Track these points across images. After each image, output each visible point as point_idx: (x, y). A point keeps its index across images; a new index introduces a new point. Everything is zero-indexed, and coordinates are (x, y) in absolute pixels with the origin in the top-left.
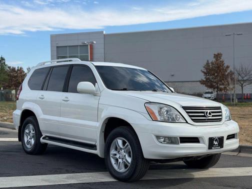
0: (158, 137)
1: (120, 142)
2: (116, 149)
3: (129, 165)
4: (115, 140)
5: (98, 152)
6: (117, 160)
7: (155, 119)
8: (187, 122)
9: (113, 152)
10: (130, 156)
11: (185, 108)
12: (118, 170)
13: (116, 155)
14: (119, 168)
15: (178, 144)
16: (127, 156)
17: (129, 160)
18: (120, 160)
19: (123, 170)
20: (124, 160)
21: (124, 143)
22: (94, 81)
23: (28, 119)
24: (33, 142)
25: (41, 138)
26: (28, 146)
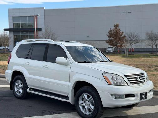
0: (112, 95)
1: (86, 96)
2: (83, 99)
3: (93, 110)
4: (83, 95)
5: (70, 101)
6: (83, 107)
8: (128, 85)
9: (80, 102)
10: (92, 105)
11: (126, 76)
12: (85, 113)
13: (82, 103)
14: (85, 111)
15: (124, 99)
16: (90, 105)
17: (93, 107)
18: (86, 107)
19: (88, 113)
20: (89, 107)
21: (88, 97)
23: (17, 76)
24: (21, 91)
25: (28, 90)
26: (18, 94)
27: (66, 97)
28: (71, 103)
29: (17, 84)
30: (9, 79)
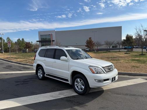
0: (95, 80)
1: (79, 80)
2: (77, 82)
3: (83, 89)
4: (77, 79)
5: (69, 82)
6: (78, 87)
7: (94, 73)
8: (104, 73)
9: (76, 83)
10: (83, 85)
11: (103, 67)
12: (78, 90)
13: (77, 84)
14: (79, 89)
15: (103, 82)
16: (82, 86)
17: (83, 87)
18: (79, 87)
19: (80, 91)
20: (81, 87)
22: (66, 56)
23: (39, 67)
24: (42, 75)
25: (45, 75)
26: (40, 77)
27: (67, 80)
28: (70, 84)
29: (39, 71)
30: (35, 68)
